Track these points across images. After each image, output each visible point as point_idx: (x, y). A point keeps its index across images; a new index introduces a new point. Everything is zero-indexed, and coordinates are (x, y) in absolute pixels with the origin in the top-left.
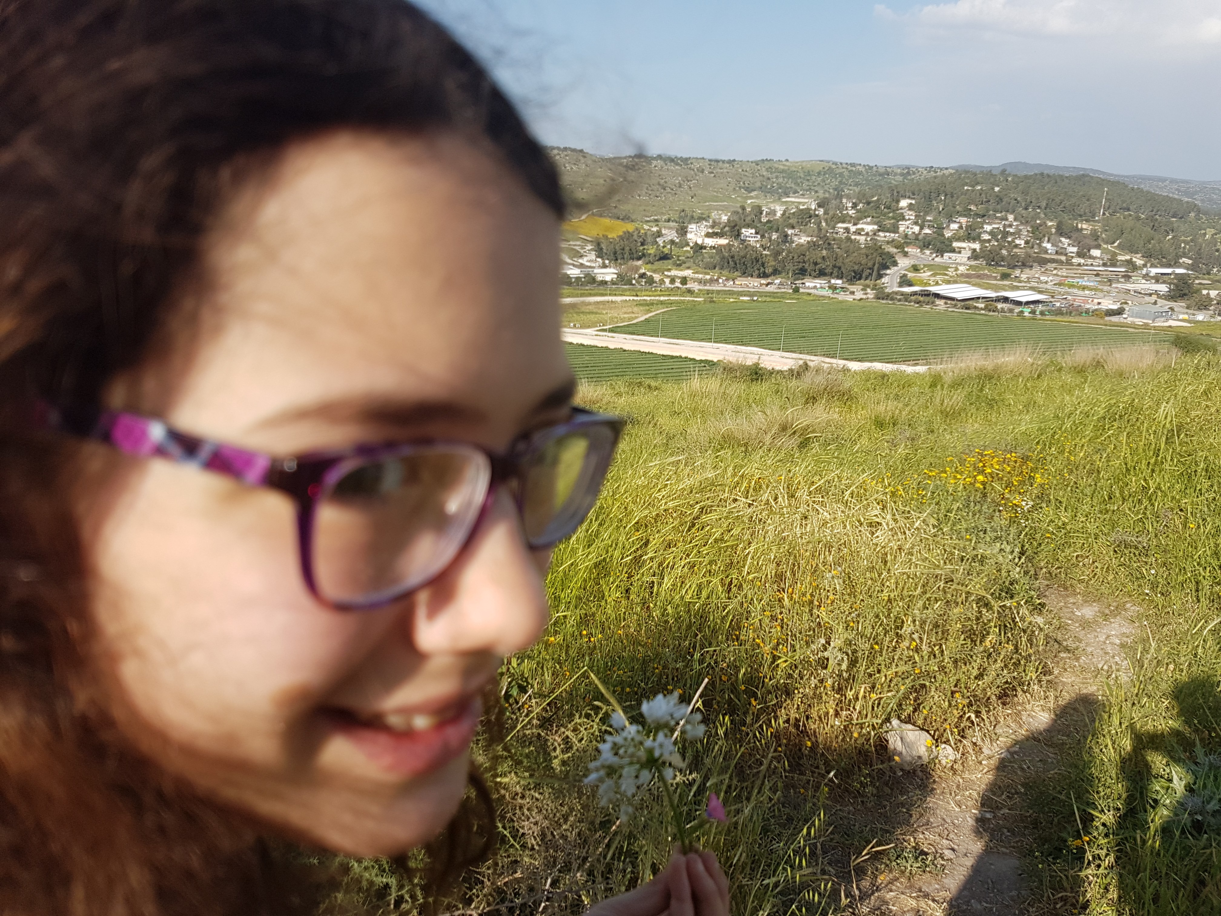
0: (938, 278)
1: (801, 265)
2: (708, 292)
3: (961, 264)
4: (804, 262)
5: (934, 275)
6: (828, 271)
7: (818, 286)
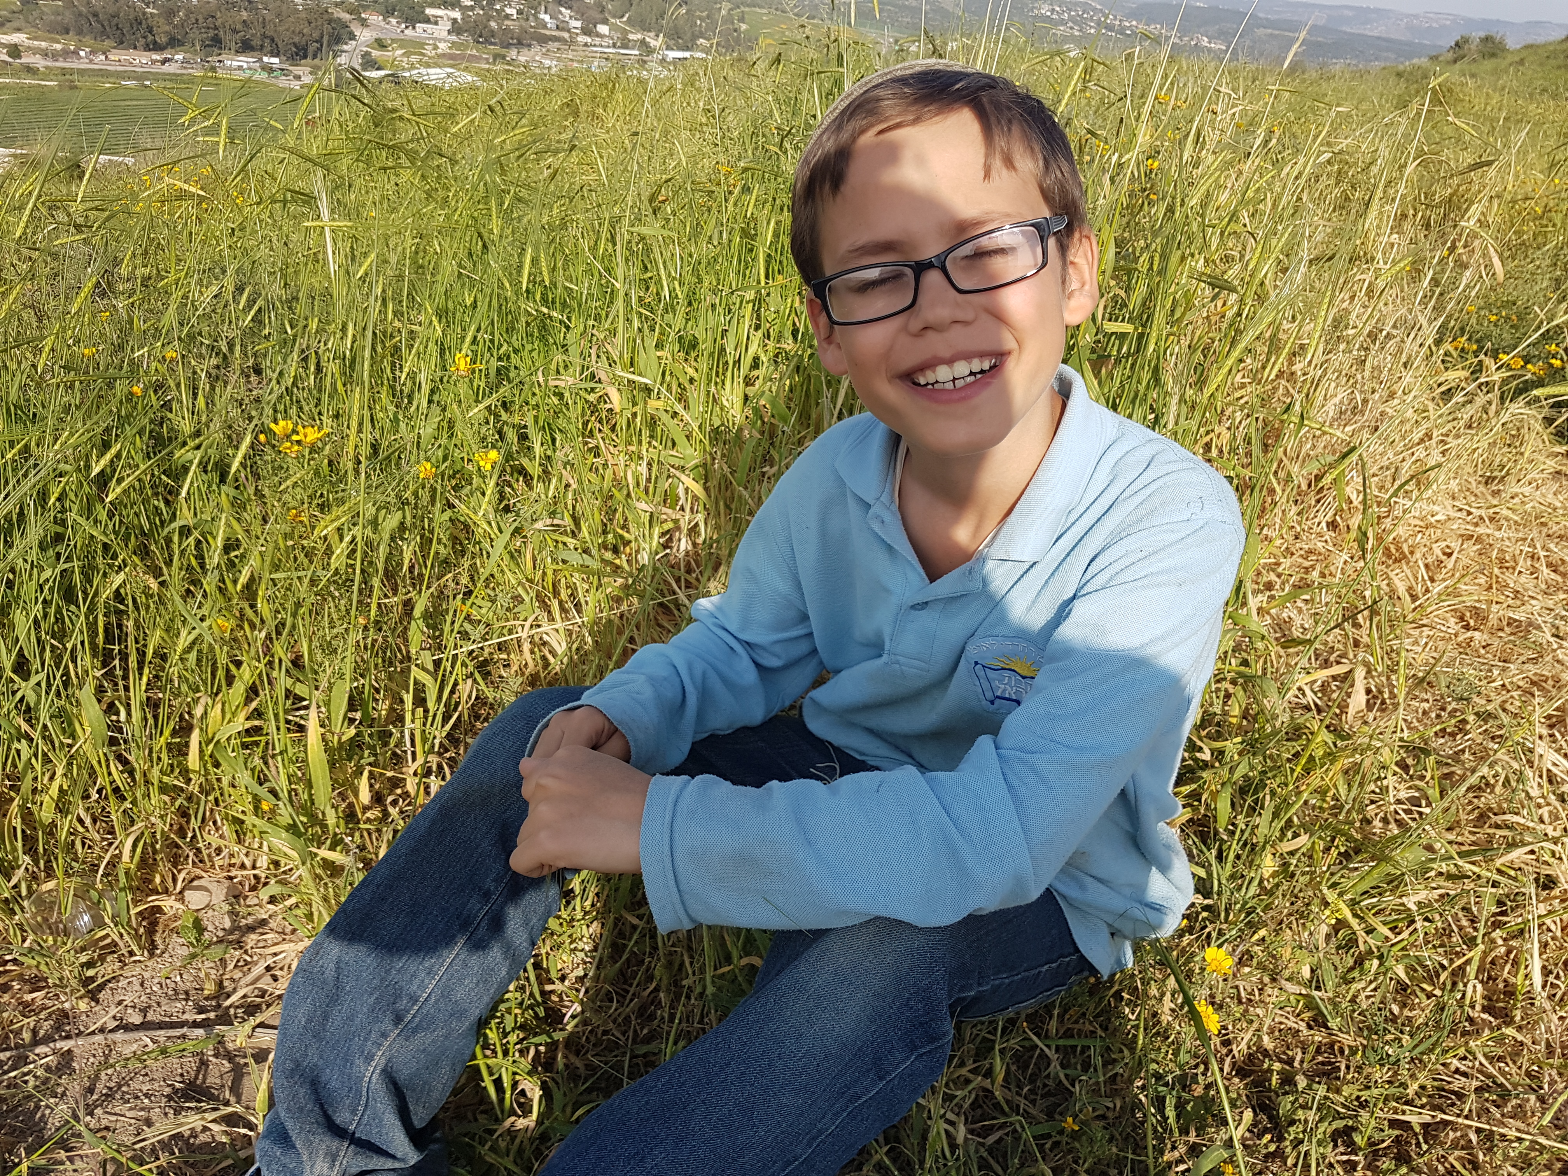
0: (414, 58)
1: (211, 33)
2: (64, 72)
3: (440, 40)
4: (216, 28)
5: (407, 54)
6: (256, 42)
7: (245, 65)
